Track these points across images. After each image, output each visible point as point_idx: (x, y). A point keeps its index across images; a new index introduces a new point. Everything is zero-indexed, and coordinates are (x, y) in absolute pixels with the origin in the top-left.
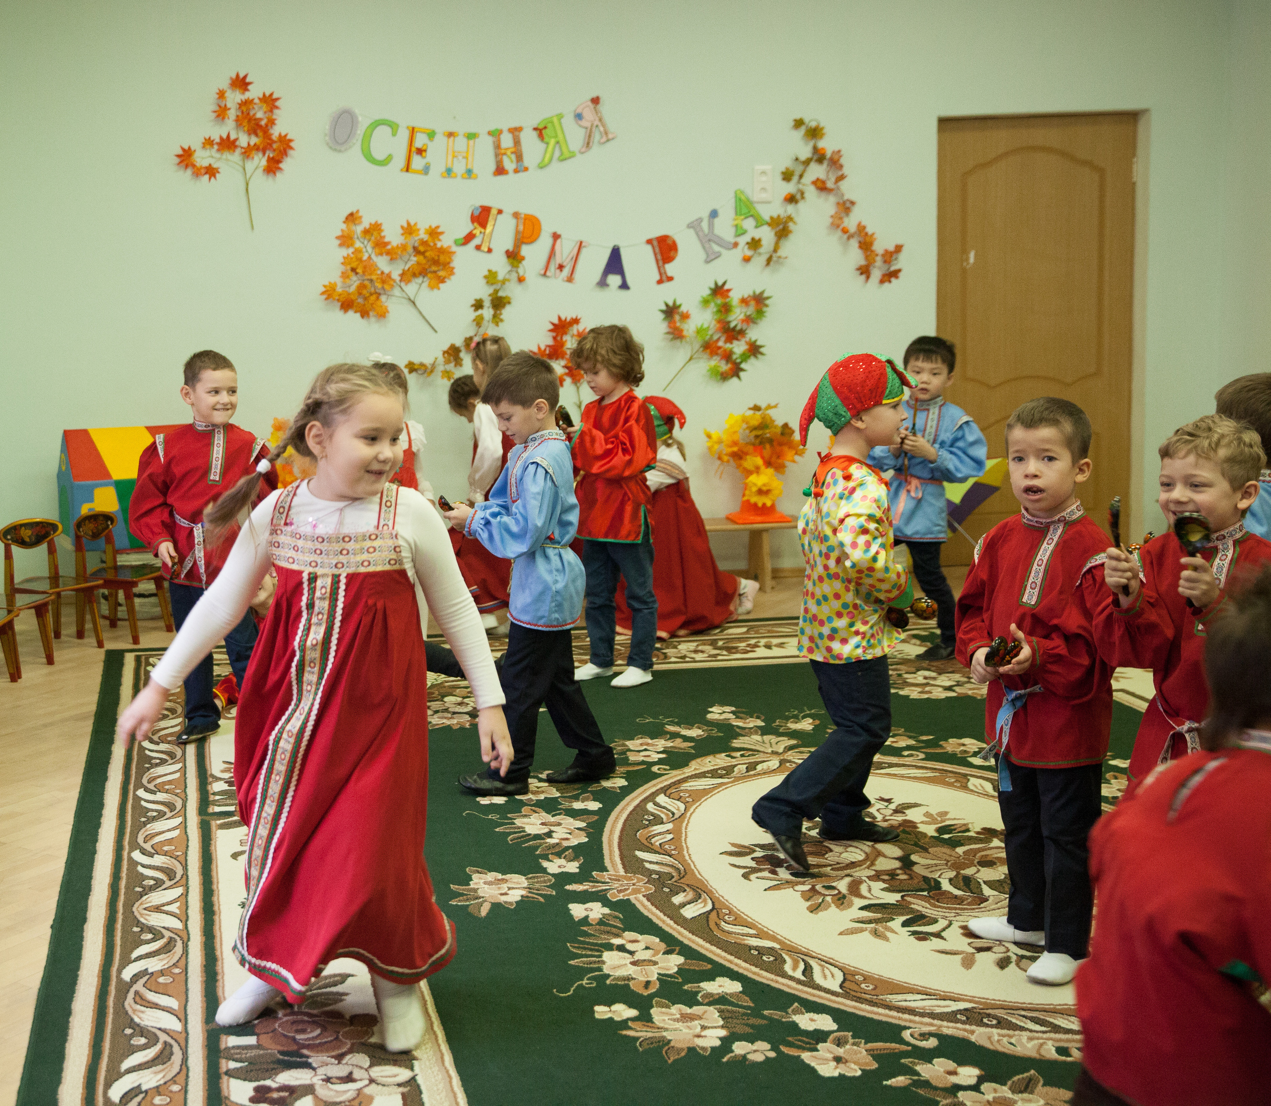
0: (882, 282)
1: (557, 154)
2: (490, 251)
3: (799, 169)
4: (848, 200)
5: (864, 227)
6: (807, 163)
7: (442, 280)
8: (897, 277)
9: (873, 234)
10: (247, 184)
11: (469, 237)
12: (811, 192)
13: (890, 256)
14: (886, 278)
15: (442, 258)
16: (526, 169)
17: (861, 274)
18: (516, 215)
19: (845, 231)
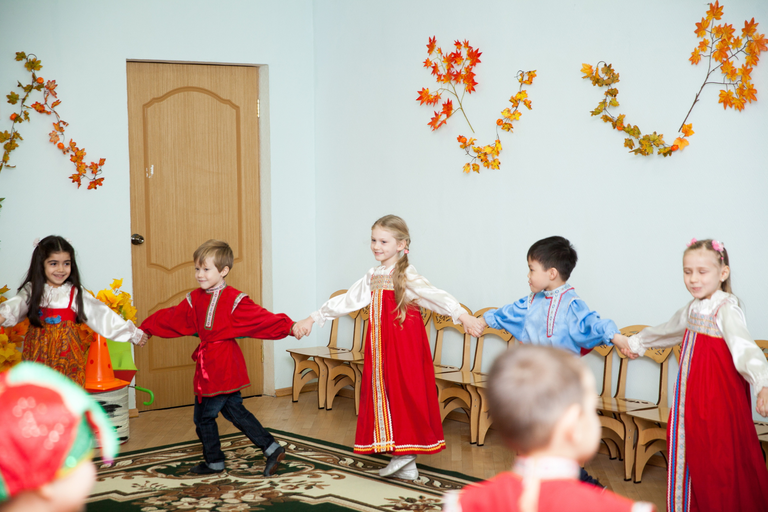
0: (89, 188)
3: (22, 94)
4: (61, 121)
5: (75, 144)
6: (29, 89)
8: (101, 185)
9: (84, 149)
12: (33, 113)
13: (95, 168)
14: (93, 185)
17: (73, 182)
19: (61, 146)
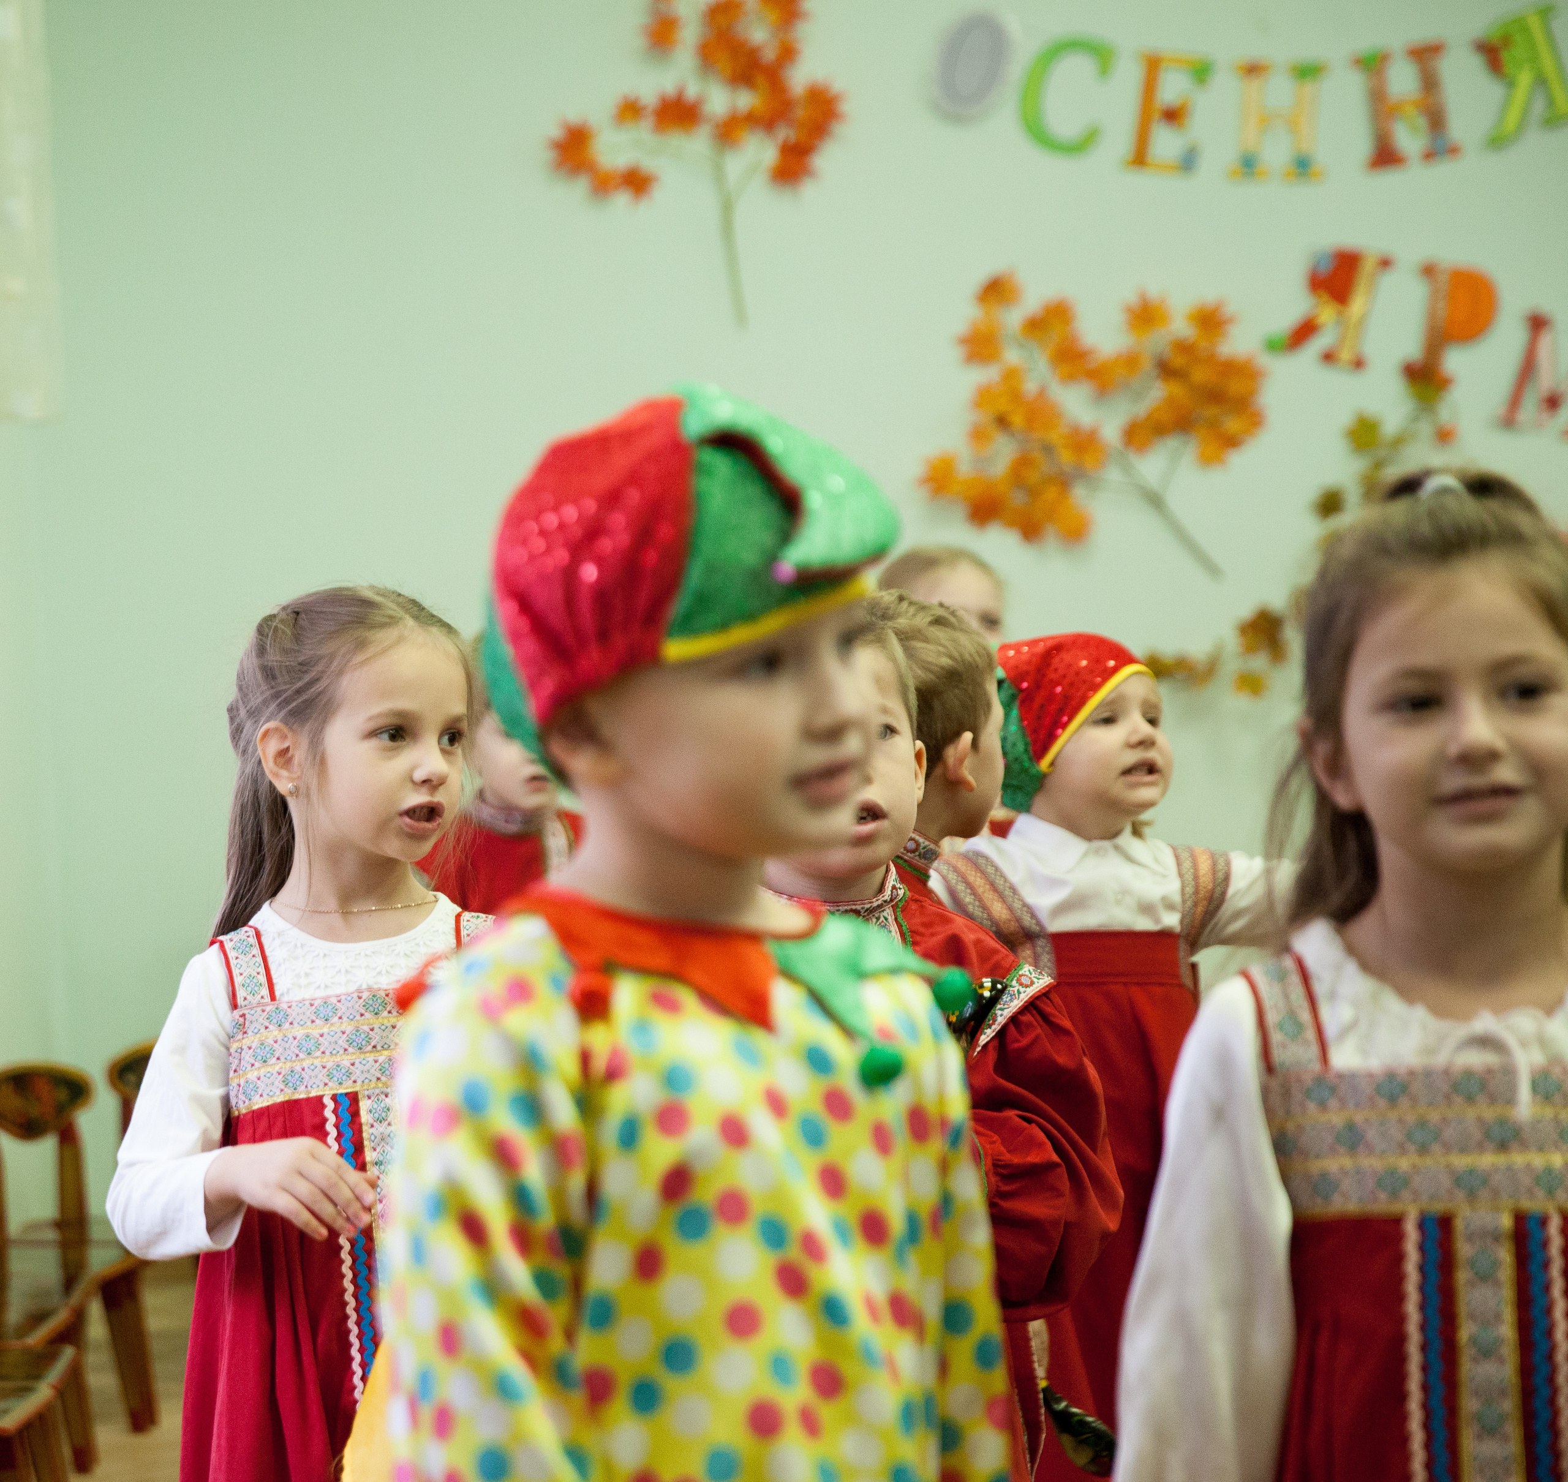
1: (1539, 107)
2: (1359, 364)
7: (1232, 442)
10: (727, 208)
11: (1304, 332)
15: (1235, 387)
16: (1453, 151)
18: (1429, 271)
